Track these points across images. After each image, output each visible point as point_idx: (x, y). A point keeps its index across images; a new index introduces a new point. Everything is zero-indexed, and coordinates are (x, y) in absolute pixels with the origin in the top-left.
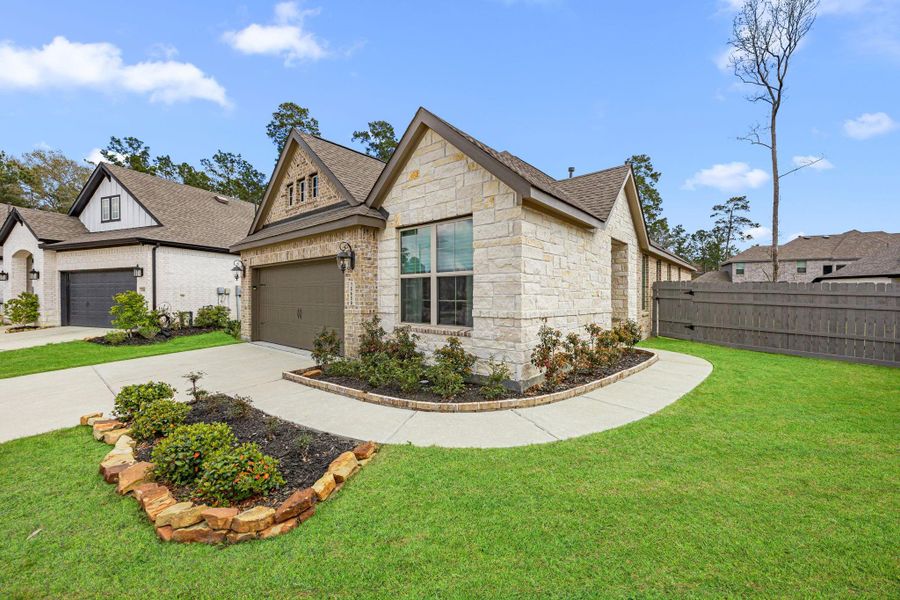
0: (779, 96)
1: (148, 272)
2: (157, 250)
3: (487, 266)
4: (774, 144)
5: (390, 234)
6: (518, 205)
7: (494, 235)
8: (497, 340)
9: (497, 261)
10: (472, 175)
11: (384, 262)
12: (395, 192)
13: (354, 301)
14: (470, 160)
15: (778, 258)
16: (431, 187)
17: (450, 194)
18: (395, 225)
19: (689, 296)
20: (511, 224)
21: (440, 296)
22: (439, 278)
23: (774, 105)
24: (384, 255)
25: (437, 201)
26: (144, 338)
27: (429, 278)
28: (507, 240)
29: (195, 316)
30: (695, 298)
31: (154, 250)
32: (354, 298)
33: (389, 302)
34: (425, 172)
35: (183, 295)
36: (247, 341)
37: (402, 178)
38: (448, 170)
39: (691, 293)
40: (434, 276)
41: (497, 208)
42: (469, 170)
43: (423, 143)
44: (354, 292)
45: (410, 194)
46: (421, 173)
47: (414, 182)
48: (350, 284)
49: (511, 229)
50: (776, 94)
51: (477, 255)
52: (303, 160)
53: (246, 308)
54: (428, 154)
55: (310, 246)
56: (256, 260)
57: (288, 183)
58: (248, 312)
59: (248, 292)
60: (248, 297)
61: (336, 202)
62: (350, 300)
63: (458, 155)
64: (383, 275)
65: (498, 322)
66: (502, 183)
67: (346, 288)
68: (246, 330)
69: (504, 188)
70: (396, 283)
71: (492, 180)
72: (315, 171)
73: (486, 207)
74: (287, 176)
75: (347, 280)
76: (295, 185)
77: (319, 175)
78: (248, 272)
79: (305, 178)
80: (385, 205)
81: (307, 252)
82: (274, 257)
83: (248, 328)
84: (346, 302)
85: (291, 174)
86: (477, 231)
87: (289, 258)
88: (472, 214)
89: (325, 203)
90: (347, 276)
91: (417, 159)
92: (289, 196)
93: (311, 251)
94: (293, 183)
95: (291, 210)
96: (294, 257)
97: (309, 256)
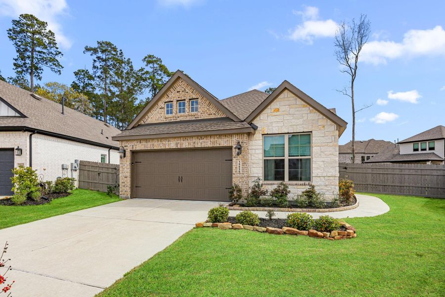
0: (355, 72)
1: (26, 152)
2: (33, 136)
3: (320, 155)
4: (353, 96)
5: (258, 136)
6: (337, 130)
7: (324, 142)
8: (326, 186)
9: (325, 153)
10: (312, 114)
11: (253, 151)
12: (263, 116)
13: (241, 170)
14: (311, 108)
15: (355, 152)
16: (287, 117)
17: (300, 121)
18: (261, 133)
19: (345, 170)
20: (333, 138)
21: (290, 168)
22: (289, 160)
23: (353, 77)
24: (253, 148)
25: (291, 124)
26: (33, 200)
27: (284, 160)
28: (331, 144)
29: (53, 184)
30: (347, 171)
31: (31, 135)
32: (241, 168)
33: (257, 170)
34: (283, 110)
35: (44, 170)
36: (126, 198)
37: (268, 111)
38: (298, 111)
39: (346, 168)
40: (287, 158)
41: (326, 130)
42: (311, 112)
43: (281, 96)
44: (241, 166)
45: (274, 119)
46: (280, 110)
47: (276, 113)
48: (236, 162)
49: (333, 140)
50: (353, 71)
51: (315, 150)
52: (183, 90)
53: (126, 177)
54: (285, 102)
55: (201, 141)
56: (139, 146)
57: (166, 101)
58: (129, 180)
59: (129, 167)
60: (129, 170)
61: (216, 117)
62: (238, 170)
63: (304, 105)
64: (253, 158)
65: (326, 178)
66: (329, 120)
67: (234, 164)
68: (126, 191)
69: (329, 122)
70: (261, 161)
71: (323, 118)
72: (196, 97)
73: (320, 130)
74: (166, 96)
75: (234, 160)
76: (174, 103)
77: (199, 100)
78: (128, 154)
79: (185, 100)
80: (255, 122)
81: (198, 143)
82: (161, 145)
83: (129, 190)
84: (234, 171)
85: (170, 96)
86: (315, 139)
87: (179, 147)
88: (311, 132)
89: (205, 116)
90: (234, 157)
91: (278, 103)
92: (166, 109)
93: (201, 143)
94: (172, 101)
95: (171, 117)
96: (184, 147)
97: (199, 146)
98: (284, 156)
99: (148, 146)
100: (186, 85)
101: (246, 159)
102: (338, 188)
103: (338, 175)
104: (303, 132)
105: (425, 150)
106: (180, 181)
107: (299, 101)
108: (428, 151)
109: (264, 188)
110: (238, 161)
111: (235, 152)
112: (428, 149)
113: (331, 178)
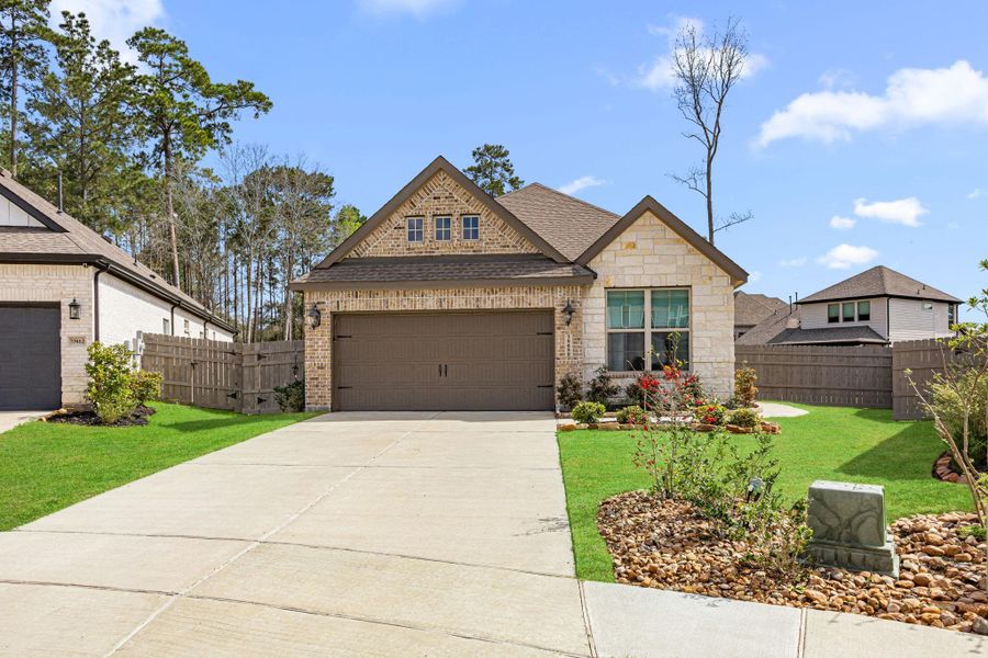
0: (716, 142)
1: (90, 312)
2: (98, 276)
3: (705, 325)
4: (709, 195)
5: (597, 291)
6: (732, 284)
7: (711, 304)
8: (715, 378)
9: (713, 323)
10: (692, 257)
11: (589, 317)
12: (606, 255)
13: (571, 352)
14: (690, 246)
16: (649, 260)
17: (672, 269)
18: (604, 284)
20: (726, 297)
22: (653, 333)
23: (710, 149)
24: (589, 311)
25: (656, 272)
27: (643, 333)
28: (723, 308)
31: (96, 274)
32: (571, 348)
33: (597, 353)
34: (643, 246)
36: (323, 412)
37: (615, 246)
38: (668, 249)
40: (648, 331)
41: (714, 285)
42: (689, 253)
43: (640, 221)
44: (571, 344)
45: (622, 261)
46: (639, 246)
47: (629, 251)
48: (562, 338)
49: (726, 301)
51: (697, 317)
52: (447, 194)
53: (321, 368)
54: (646, 231)
55: (491, 296)
56: (354, 303)
57: (410, 214)
58: (328, 372)
59: (328, 346)
60: (328, 354)
61: (516, 252)
62: (566, 352)
63: (678, 240)
64: (588, 329)
65: (715, 365)
66: (718, 268)
67: (558, 340)
68: (320, 397)
69: (720, 271)
70: (603, 337)
71: (709, 265)
72: (474, 212)
73: (704, 283)
74: (408, 205)
75: (558, 333)
76: (429, 220)
77: (482, 219)
78: (326, 320)
79: (451, 215)
80: (592, 265)
81: (485, 302)
82: (405, 303)
83: (328, 394)
84: (557, 354)
85: (418, 205)
86: (696, 300)
87: (445, 306)
88: (690, 286)
89: (496, 250)
90: (559, 328)
91: (634, 234)
92: (407, 230)
93: (492, 301)
94: (423, 216)
95: (420, 248)
96: (456, 306)
97: (488, 306)
98: (643, 327)
99: (376, 303)
100: (453, 185)
101: (580, 332)
102: (733, 381)
103: (733, 359)
104: (677, 286)
105: (852, 319)
106: (443, 374)
107: (671, 234)
108: (857, 323)
109: (614, 383)
110: (566, 336)
111: (559, 318)
112: (856, 318)
113: (723, 365)
